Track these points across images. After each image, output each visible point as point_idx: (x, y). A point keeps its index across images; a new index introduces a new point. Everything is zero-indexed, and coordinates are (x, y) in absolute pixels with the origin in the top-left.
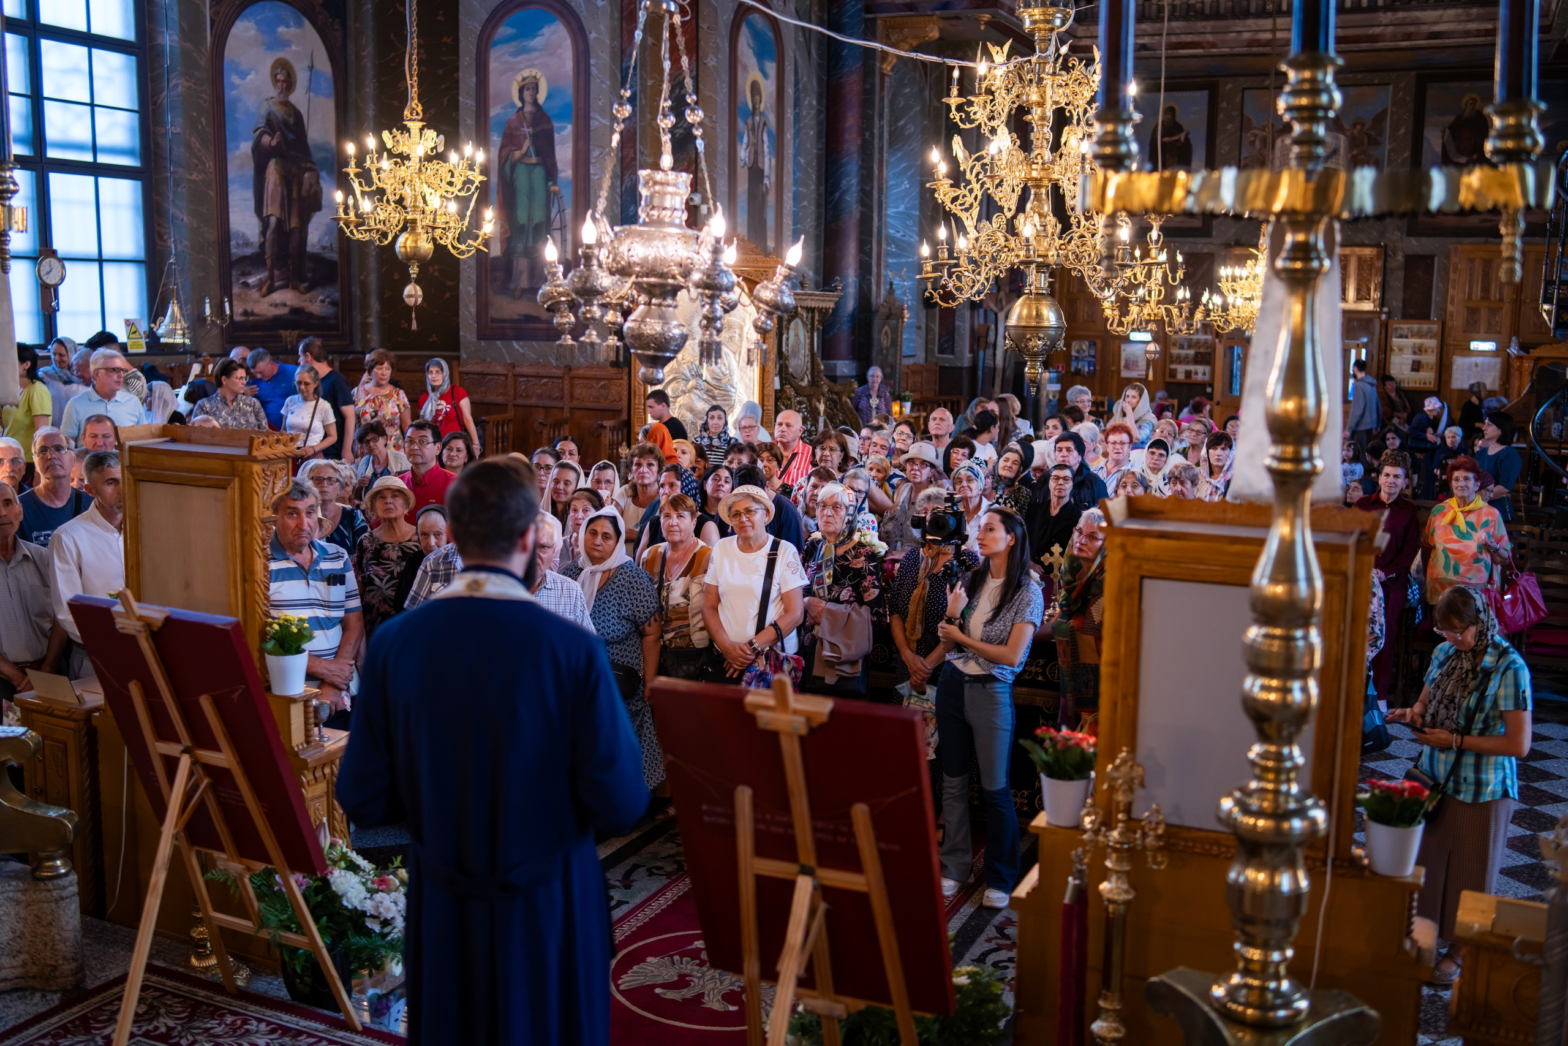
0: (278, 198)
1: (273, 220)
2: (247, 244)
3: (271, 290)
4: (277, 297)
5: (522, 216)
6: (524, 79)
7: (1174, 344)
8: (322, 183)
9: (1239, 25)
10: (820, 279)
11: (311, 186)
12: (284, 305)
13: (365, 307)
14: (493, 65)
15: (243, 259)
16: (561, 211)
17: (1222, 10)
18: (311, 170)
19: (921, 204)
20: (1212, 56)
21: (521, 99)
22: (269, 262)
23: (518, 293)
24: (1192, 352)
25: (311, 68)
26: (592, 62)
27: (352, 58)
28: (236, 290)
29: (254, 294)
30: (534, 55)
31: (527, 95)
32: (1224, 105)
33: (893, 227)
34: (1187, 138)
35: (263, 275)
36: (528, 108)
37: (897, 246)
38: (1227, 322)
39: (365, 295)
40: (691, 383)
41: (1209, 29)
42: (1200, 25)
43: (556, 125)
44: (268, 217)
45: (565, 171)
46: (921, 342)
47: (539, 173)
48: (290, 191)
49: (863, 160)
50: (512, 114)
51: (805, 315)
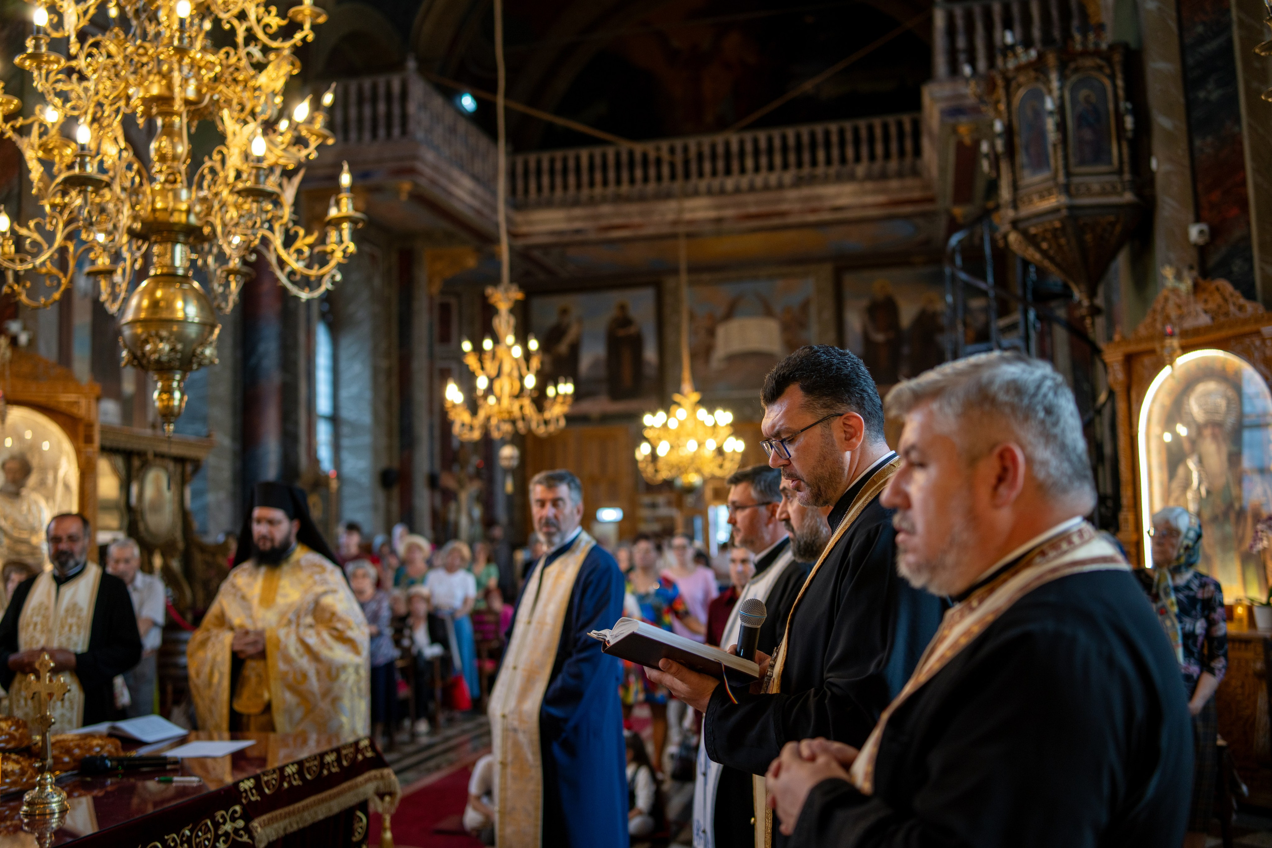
7: (641, 520)
10: (238, 446)
19: (374, 386)
20: (641, 238)
32: (667, 300)
33: (347, 409)
34: (638, 331)
37: (352, 427)
41: (635, 213)
42: (626, 209)
46: (382, 522)
49: (285, 326)
51: (171, 465)
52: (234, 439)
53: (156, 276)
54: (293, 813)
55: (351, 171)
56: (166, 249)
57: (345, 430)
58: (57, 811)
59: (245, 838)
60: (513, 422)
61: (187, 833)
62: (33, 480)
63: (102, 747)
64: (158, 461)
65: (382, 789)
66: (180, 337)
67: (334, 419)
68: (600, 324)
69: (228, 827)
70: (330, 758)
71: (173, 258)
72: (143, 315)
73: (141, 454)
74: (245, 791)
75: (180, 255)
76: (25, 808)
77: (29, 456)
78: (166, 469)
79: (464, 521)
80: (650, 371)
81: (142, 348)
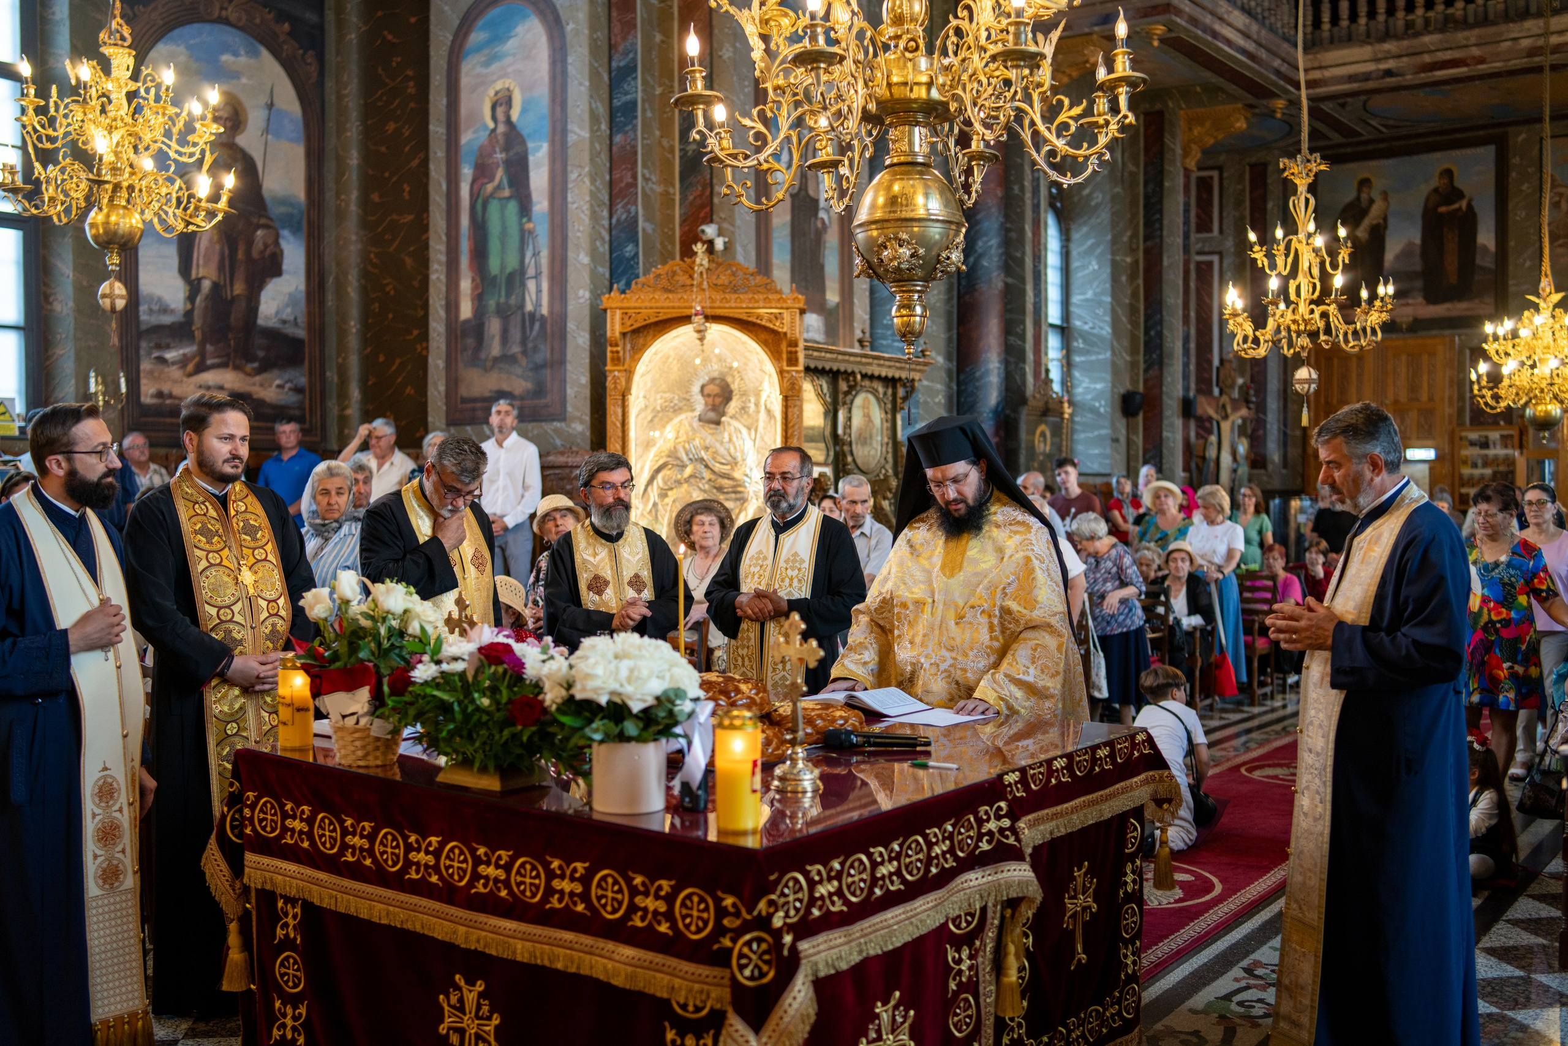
0: (216, 258)
1: (206, 285)
2: (165, 310)
3: (201, 368)
4: (210, 377)
5: (494, 265)
6: (497, 93)
7: (1465, 462)
8: (284, 244)
9: (1514, 29)
10: (953, 366)
11: (266, 246)
12: (221, 388)
13: (343, 396)
14: (465, 81)
15: (158, 329)
16: (536, 254)
17: (1491, 16)
18: (266, 226)
19: (1113, 287)
20: (1482, 77)
21: (494, 118)
22: (198, 334)
23: (489, 364)
24: (1488, 471)
25: (270, 106)
26: (570, 60)
27: (331, 98)
28: (145, 365)
29: (175, 372)
30: (508, 60)
31: (500, 111)
32: (1516, 160)
33: (1080, 318)
34: (1470, 206)
35: (189, 350)
36: (501, 129)
37: (1085, 341)
38: (1497, 398)
39: (343, 381)
40: (688, 471)
41: (1473, 40)
42: (1461, 36)
43: (531, 145)
44: (199, 280)
45: (541, 204)
46: (1121, 458)
47: (512, 207)
48: (233, 251)
49: (1007, 217)
50: (484, 136)
51: (881, 390)
52: (948, 358)
53: (892, 165)
54: (1060, 815)
55: (1127, 19)
56: (903, 132)
57: (1078, 344)
58: (809, 789)
59: (1012, 841)
60: (1313, 335)
61: (950, 828)
62: (733, 407)
63: (846, 720)
64: (867, 383)
65: (1162, 794)
66: (922, 241)
67: (1065, 330)
68: (1416, 199)
69: (992, 825)
70: (1102, 753)
71: (911, 143)
72: (879, 215)
73: (848, 375)
74: (1010, 785)
75: (919, 140)
76: (776, 783)
77: (729, 379)
78: (874, 393)
79: (1226, 459)
80: (1485, 262)
81: (879, 254)
